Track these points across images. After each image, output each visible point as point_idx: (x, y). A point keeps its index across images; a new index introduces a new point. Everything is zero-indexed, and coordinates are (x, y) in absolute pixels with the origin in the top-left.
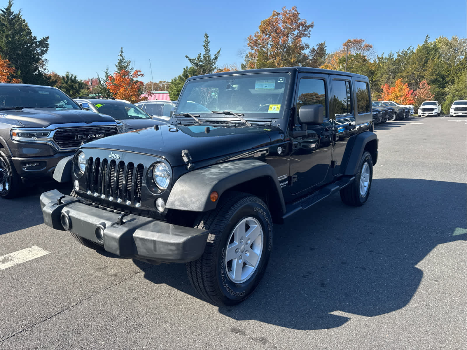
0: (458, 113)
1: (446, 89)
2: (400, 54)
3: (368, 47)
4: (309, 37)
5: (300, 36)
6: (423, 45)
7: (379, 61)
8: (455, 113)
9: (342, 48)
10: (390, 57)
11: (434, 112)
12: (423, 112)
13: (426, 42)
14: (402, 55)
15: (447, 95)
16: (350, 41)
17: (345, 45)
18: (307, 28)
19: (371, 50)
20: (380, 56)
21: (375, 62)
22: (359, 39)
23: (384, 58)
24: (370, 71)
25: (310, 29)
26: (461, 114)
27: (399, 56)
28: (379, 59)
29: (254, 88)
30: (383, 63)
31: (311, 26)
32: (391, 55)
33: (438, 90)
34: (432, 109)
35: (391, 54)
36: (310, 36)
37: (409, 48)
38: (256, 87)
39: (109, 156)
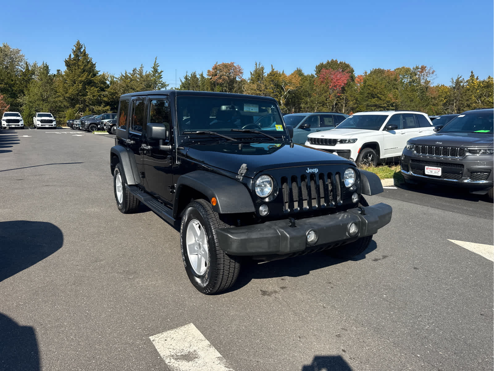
0: (45, 125)
1: (20, 100)
8: (41, 125)
11: (20, 124)
12: (8, 124)
15: (21, 106)
26: (48, 126)
29: (243, 110)
33: (10, 100)
34: (18, 121)
38: (245, 109)
39: (307, 171)
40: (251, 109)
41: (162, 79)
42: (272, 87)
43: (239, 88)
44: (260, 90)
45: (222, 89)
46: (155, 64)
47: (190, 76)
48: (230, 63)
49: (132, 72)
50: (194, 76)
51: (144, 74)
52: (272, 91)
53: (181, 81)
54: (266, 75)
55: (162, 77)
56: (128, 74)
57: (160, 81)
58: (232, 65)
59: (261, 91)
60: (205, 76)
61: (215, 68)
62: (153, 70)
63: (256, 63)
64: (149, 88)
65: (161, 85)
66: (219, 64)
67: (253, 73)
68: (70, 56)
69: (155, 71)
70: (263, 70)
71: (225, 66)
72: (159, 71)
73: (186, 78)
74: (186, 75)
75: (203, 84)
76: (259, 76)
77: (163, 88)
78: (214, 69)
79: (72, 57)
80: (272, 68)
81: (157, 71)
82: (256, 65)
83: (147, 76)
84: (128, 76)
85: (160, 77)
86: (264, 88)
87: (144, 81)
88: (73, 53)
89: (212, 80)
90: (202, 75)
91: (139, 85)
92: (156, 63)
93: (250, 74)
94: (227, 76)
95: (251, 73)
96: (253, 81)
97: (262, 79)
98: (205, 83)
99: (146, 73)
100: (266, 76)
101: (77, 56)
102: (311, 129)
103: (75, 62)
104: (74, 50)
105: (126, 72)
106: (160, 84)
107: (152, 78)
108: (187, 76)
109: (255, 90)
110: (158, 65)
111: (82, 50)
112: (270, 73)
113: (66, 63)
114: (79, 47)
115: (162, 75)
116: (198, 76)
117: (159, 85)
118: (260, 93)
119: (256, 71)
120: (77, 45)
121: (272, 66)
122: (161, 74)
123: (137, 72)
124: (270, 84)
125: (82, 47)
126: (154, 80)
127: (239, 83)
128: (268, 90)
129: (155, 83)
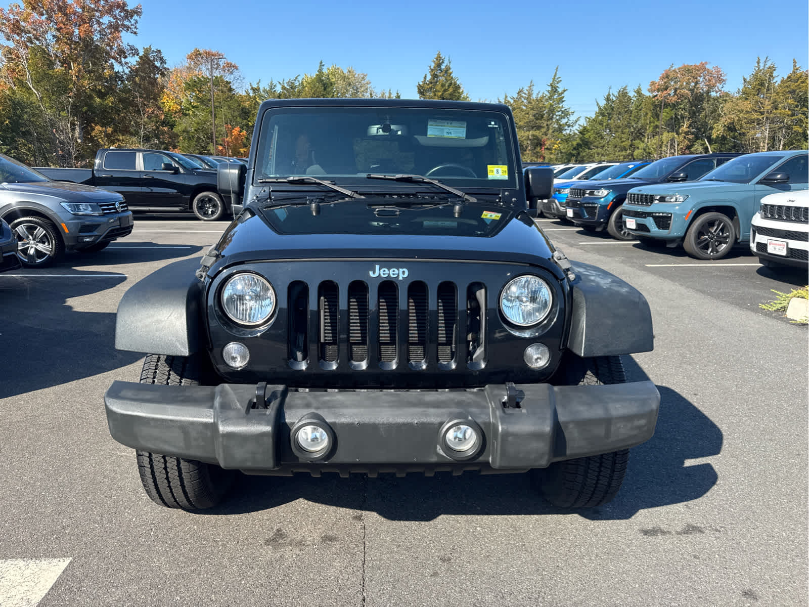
2: (286, 85)
3: (230, 67)
4: (135, 33)
5: (115, 28)
6: (317, 75)
7: (255, 92)
9: (187, 62)
10: (271, 88)
13: (320, 71)
14: (288, 87)
16: (197, 54)
17: (190, 57)
18: (129, 15)
19: (236, 73)
20: (255, 86)
21: (249, 95)
22: (214, 51)
23: (261, 89)
24: (243, 109)
25: (135, 17)
27: (284, 88)
28: (254, 90)
29: (426, 135)
30: (260, 96)
31: (137, 12)
32: (272, 86)
35: (272, 84)
36: (138, 31)
37: (296, 78)
38: (429, 133)
39: (371, 273)
40: (446, 131)
41: (564, 103)
42: (789, 105)
43: (714, 111)
44: (760, 112)
45: (676, 114)
46: (554, 79)
47: (616, 94)
48: (698, 64)
49: (517, 95)
50: (623, 94)
51: (534, 97)
52: (790, 113)
53: (598, 104)
54: (777, 81)
55: (563, 100)
56: (509, 99)
57: (559, 107)
58: (702, 68)
59: (762, 113)
60: (645, 92)
61: (667, 76)
62: (550, 88)
63: (759, 60)
64: (541, 120)
65: (560, 113)
66: (676, 67)
67: (748, 80)
68: (425, 77)
69: (554, 89)
70: (772, 73)
71: (688, 70)
72: (560, 90)
73: (608, 99)
74: (607, 94)
75: (638, 107)
76: (762, 84)
77: (564, 118)
78: (662, 78)
79: (427, 79)
80: (795, 66)
81: (557, 90)
82: (758, 63)
83: (539, 101)
84: (509, 102)
85: (561, 100)
86: (769, 107)
87: (532, 109)
88: (430, 72)
89: (656, 98)
90: (638, 92)
91: (523, 116)
92: (557, 76)
93: (743, 81)
94: (690, 90)
95: (745, 79)
96: (746, 95)
97: (768, 90)
98: (643, 105)
99: (538, 94)
100: (779, 82)
101: (435, 76)
102: (792, 185)
103: (430, 85)
104: (432, 68)
105: (506, 97)
106: (559, 111)
107: (546, 104)
108: (609, 95)
109: (747, 112)
110: (560, 79)
111: (443, 67)
112: (789, 77)
113: (418, 89)
114: (439, 63)
115: (563, 97)
116: (632, 94)
117: (557, 114)
118: (760, 117)
119: (755, 76)
120: (437, 60)
121: (795, 62)
122: (563, 95)
123: (524, 95)
124: (787, 99)
125: (443, 62)
126: (549, 106)
127: (714, 100)
128: (778, 111)
129: (552, 111)
